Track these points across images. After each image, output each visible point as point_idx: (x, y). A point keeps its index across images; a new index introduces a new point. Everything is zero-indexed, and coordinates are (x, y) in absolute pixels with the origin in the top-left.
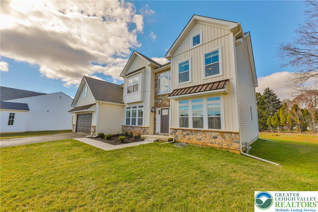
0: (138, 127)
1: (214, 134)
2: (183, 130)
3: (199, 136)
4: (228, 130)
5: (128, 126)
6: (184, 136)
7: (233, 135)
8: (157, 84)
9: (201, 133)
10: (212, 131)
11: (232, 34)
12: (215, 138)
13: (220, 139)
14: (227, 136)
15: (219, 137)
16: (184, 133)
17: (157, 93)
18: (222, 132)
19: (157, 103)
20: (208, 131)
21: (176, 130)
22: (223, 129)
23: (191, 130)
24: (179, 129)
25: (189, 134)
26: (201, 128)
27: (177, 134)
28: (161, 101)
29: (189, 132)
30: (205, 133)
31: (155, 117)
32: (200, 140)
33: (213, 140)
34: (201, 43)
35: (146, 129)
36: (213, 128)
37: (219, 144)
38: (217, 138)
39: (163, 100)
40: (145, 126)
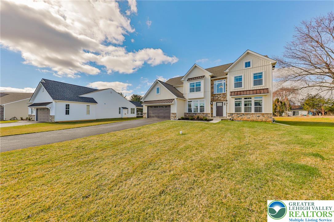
0: (200, 113)
1: (258, 115)
2: (238, 114)
3: (248, 116)
4: (266, 113)
5: (190, 113)
6: (239, 117)
7: (269, 115)
8: (213, 87)
9: (250, 115)
10: (257, 114)
11: (271, 65)
12: (259, 117)
13: (261, 117)
14: (266, 116)
15: (261, 116)
16: (238, 115)
17: (213, 93)
18: (263, 114)
19: (213, 99)
20: (254, 114)
21: (233, 114)
22: (263, 112)
23: (243, 114)
24: (235, 113)
25: (242, 116)
26: (260, 112)
27: (233, 116)
28: (217, 97)
29: (242, 115)
30: (252, 114)
31: (212, 107)
32: (250, 118)
33: (257, 118)
34: (251, 67)
35: (208, 114)
36: (258, 112)
37: (261, 119)
38: (260, 116)
39: (219, 97)
40: (206, 113)
